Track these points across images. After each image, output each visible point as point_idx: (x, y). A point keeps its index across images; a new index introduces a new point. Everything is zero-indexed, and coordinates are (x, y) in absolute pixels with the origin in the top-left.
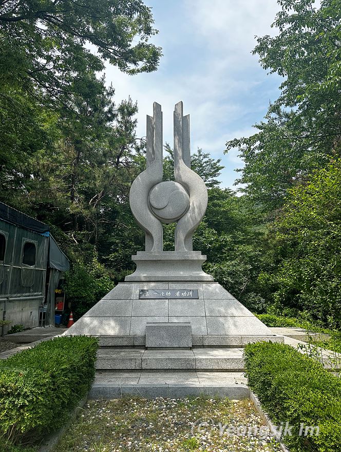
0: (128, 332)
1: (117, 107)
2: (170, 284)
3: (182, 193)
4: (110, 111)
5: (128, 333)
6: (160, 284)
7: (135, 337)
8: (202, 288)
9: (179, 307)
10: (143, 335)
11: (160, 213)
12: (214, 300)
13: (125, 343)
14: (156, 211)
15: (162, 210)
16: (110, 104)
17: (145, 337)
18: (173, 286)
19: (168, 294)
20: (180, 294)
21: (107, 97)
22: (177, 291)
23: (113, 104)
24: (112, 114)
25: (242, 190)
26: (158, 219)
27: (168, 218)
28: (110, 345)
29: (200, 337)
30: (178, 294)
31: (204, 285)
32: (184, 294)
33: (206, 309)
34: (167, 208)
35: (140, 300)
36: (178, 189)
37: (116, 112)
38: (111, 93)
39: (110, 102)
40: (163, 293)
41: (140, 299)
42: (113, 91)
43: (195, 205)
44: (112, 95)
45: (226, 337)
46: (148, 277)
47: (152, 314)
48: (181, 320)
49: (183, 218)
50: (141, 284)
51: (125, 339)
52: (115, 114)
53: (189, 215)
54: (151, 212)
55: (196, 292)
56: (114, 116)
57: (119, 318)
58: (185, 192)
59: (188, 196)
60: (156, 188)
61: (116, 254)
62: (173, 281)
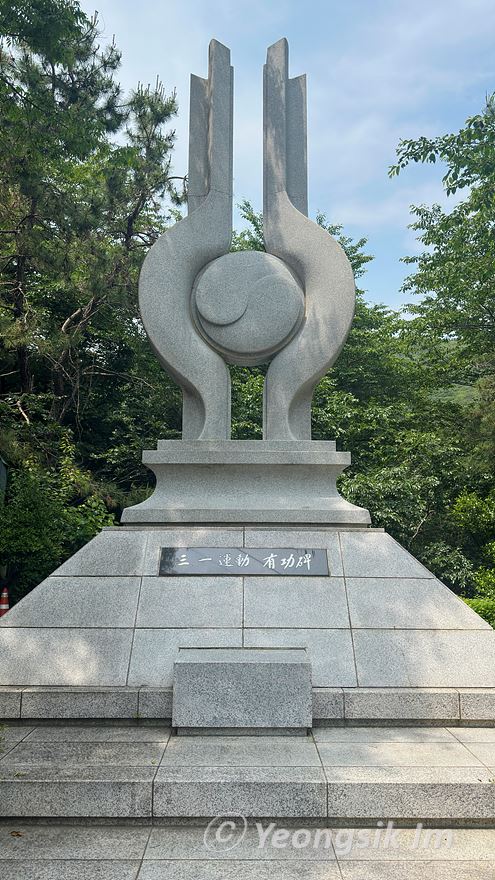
0: (122, 674)
1: (125, 97)
2: (250, 533)
3: (283, 283)
4: (110, 106)
5: (121, 680)
6: (220, 533)
7: (140, 695)
8: (339, 544)
9: (274, 600)
10: (166, 684)
11: (225, 337)
12: (374, 580)
13: (112, 712)
14: (213, 333)
15: (229, 329)
16: (110, 90)
17: (169, 695)
18: (256, 537)
19: (244, 561)
20: (278, 561)
21: (101, 70)
22: (267, 551)
23: (118, 90)
24: (114, 113)
25: (414, 309)
26: (220, 354)
27: (245, 350)
28: (67, 714)
29: (334, 696)
30: (270, 561)
31: (346, 535)
32: (288, 562)
33: (351, 606)
34: (243, 324)
35: (163, 579)
36: (272, 271)
37: (124, 110)
38: (112, 63)
39: (110, 84)
40: (228, 559)
41: (162, 574)
42: (118, 59)
43: (319, 316)
44: (114, 68)
45: (412, 692)
46: (188, 511)
47: (195, 621)
48: (280, 639)
49: (285, 351)
50: (167, 532)
51: (111, 699)
52: (121, 115)
53: (302, 341)
54: (199, 334)
55: (319, 555)
56: (120, 119)
57: (97, 633)
58: (291, 280)
59: (300, 292)
60: (214, 268)
61: (124, 448)
62: (257, 524)
